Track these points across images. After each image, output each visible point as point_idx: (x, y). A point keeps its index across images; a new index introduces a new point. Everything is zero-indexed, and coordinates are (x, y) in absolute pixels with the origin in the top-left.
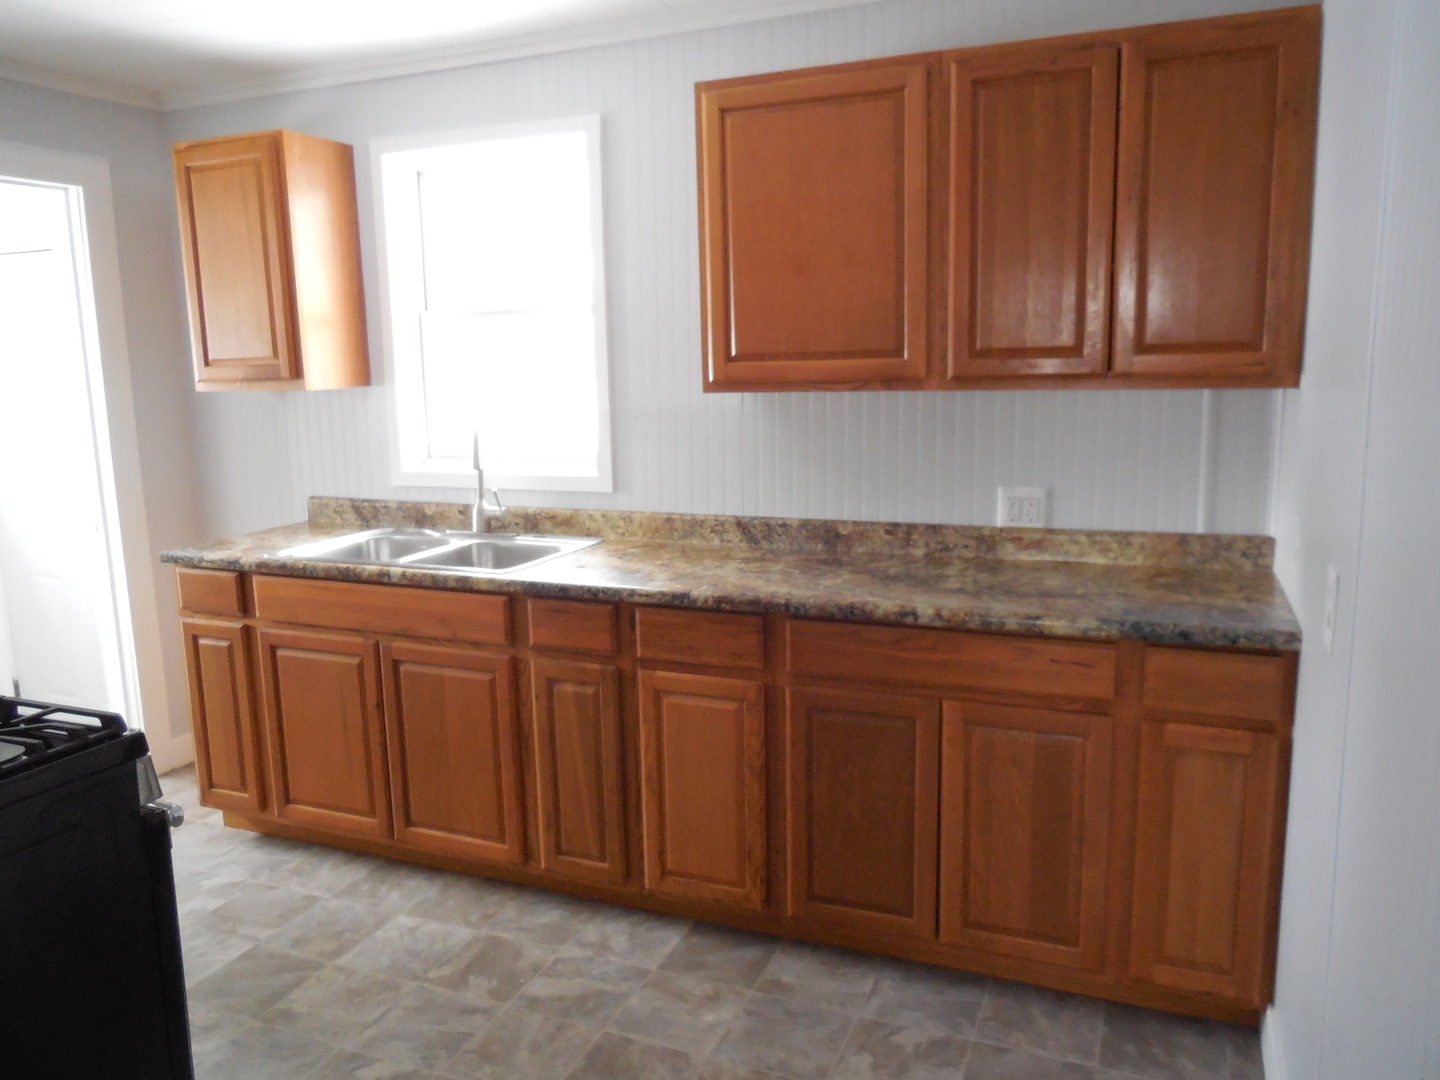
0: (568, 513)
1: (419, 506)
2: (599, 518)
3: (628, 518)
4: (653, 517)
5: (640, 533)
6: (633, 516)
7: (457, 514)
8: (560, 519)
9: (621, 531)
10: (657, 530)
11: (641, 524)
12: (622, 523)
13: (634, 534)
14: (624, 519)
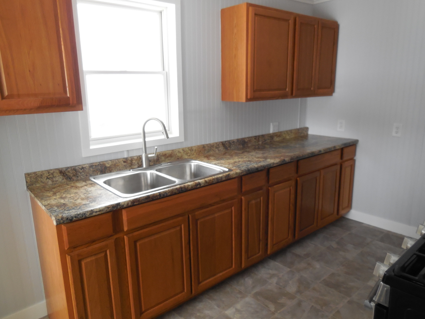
0: (171, 152)
1: (101, 163)
2: (182, 151)
3: (191, 149)
4: (199, 147)
5: (195, 154)
6: (193, 148)
7: (122, 162)
8: (167, 155)
9: (189, 154)
10: (200, 151)
11: (195, 150)
12: (189, 151)
13: (193, 154)
14: (190, 150)
